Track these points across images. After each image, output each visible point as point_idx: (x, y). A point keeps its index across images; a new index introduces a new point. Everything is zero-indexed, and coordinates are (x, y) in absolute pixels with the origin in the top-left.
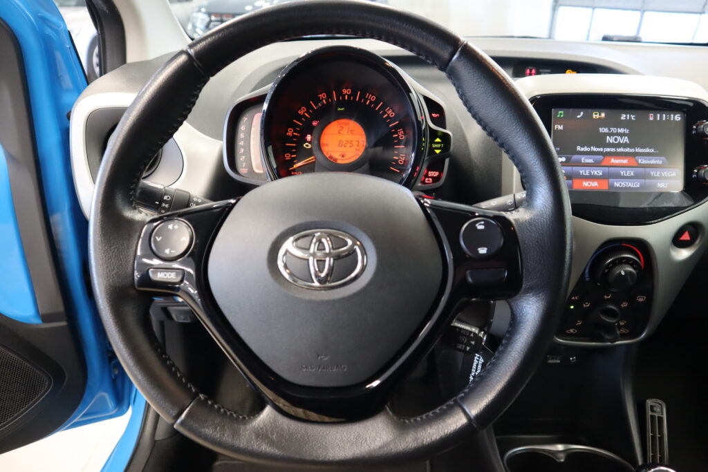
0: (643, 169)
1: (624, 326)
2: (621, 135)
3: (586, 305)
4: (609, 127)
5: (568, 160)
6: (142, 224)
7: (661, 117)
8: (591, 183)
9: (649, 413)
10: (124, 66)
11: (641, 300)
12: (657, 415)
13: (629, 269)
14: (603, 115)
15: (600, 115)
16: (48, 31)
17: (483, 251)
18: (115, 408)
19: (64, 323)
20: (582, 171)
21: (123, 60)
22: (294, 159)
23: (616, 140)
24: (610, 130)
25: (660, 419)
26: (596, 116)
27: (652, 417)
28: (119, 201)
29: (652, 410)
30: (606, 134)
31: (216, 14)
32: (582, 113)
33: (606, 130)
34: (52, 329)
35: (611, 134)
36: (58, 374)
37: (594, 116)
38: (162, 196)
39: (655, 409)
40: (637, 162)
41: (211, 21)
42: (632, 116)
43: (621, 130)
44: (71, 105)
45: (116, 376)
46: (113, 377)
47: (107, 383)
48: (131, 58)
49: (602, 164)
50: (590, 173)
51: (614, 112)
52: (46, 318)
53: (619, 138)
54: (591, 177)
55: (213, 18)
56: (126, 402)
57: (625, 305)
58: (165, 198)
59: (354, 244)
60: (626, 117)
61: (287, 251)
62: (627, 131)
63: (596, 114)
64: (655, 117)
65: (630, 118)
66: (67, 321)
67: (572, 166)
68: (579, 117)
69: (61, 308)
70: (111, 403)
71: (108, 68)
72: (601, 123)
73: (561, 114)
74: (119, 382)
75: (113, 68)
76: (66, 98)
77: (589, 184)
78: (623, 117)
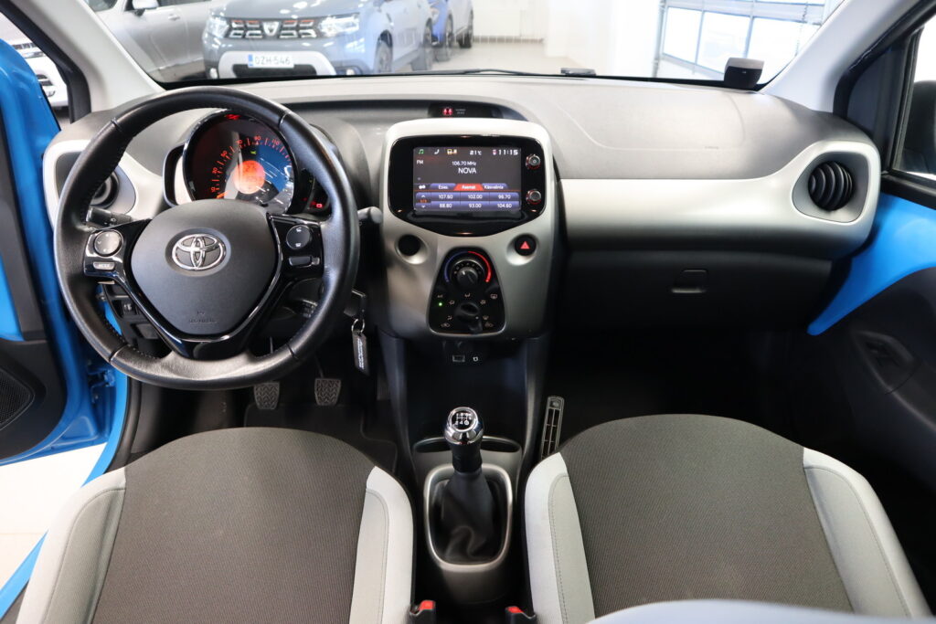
1: (488, 320)
2: (470, 167)
3: (452, 303)
4: (460, 160)
5: (428, 187)
6: (89, 233)
7: (503, 152)
9: (548, 408)
10: (89, 115)
11: (494, 298)
12: (554, 409)
13: (472, 271)
14: (455, 151)
15: (453, 151)
16: (23, 85)
17: (298, 245)
18: (96, 434)
19: (44, 341)
20: (439, 195)
21: (88, 109)
22: (218, 191)
24: (461, 163)
25: (557, 412)
26: (449, 152)
27: (551, 411)
28: (74, 218)
29: (551, 405)
30: (458, 167)
31: (238, 20)
32: (438, 151)
33: (458, 163)
34: (32, 346)
35: (462, 167)
36: (40, 390)
38: (110, 219)
39: (554, 404)
40: (483, 187)
41: (231, 29)
42: (479, 152)
43: (470, 163)
44: (45, 147)
45: (96, 401)
46: (93, 401)
47: (87, 408)
48: (96, 107)
49: (455, 190)
50: (445, 197)
51: (464, 149)
52: (26, 335)
53: (468, 169)
54: (446, 200)
55: (234, 25)
56: (107, 430)
57: (483, 302)
58: (112, 220)
59: (218, 242)
60: (474, 153)
61: (178, 248)
62: (475, 164)
64: (498, 152)
65: (477, 153)
66: (47, 339)
67: (431, 192)
68: (436, 153)
69: (40, 326)
70: (91, 429)
71: (76, 116)
72: (454, 157)
73: (421, 151)
74: (100, 408)
75: (80, 117)
76: (40, 141)
77: (445, 205)
78: (472, 153)
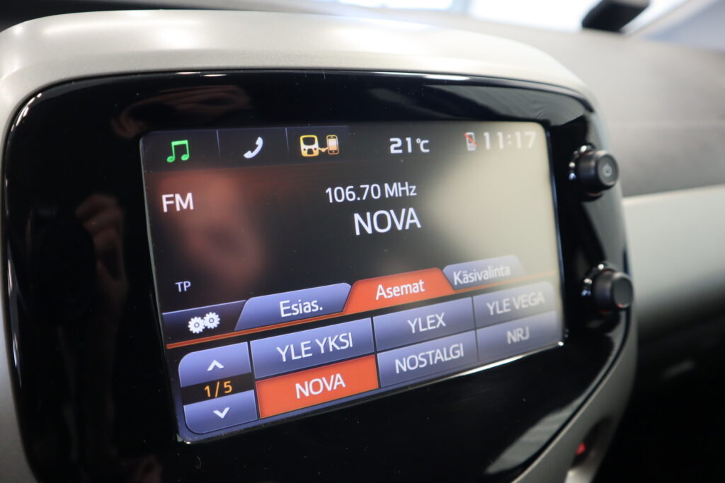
0: (469, 299)
2: (396, 203)
4: (356, 182)
5: (228, 322)
8: (322, 381)
15: (323, 143)
20: (285, 347)
23: (382, 221)
24: (360, 192)
26: (309, 148)
30: (349, 208)
32: (260, 142)
33: (348, 194)
35: (366, 206)
37: (304, 148)
40: (450, 282)
42: (422, 143)
43: (394, 189)
49: (351, 310)
50: (315, 349)
53: (390, 215)
54: (321, 363)
60: (404, 146)
62: (412, 191)
63: (309, 142)
65: (415, 146)
67: (248, 338)
68: (249, 155)
72: (328, 169)
73: (181, 150)
77: (316, 386)
78: (395, 146)
